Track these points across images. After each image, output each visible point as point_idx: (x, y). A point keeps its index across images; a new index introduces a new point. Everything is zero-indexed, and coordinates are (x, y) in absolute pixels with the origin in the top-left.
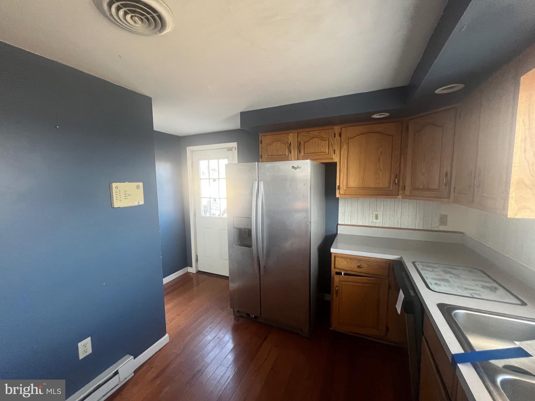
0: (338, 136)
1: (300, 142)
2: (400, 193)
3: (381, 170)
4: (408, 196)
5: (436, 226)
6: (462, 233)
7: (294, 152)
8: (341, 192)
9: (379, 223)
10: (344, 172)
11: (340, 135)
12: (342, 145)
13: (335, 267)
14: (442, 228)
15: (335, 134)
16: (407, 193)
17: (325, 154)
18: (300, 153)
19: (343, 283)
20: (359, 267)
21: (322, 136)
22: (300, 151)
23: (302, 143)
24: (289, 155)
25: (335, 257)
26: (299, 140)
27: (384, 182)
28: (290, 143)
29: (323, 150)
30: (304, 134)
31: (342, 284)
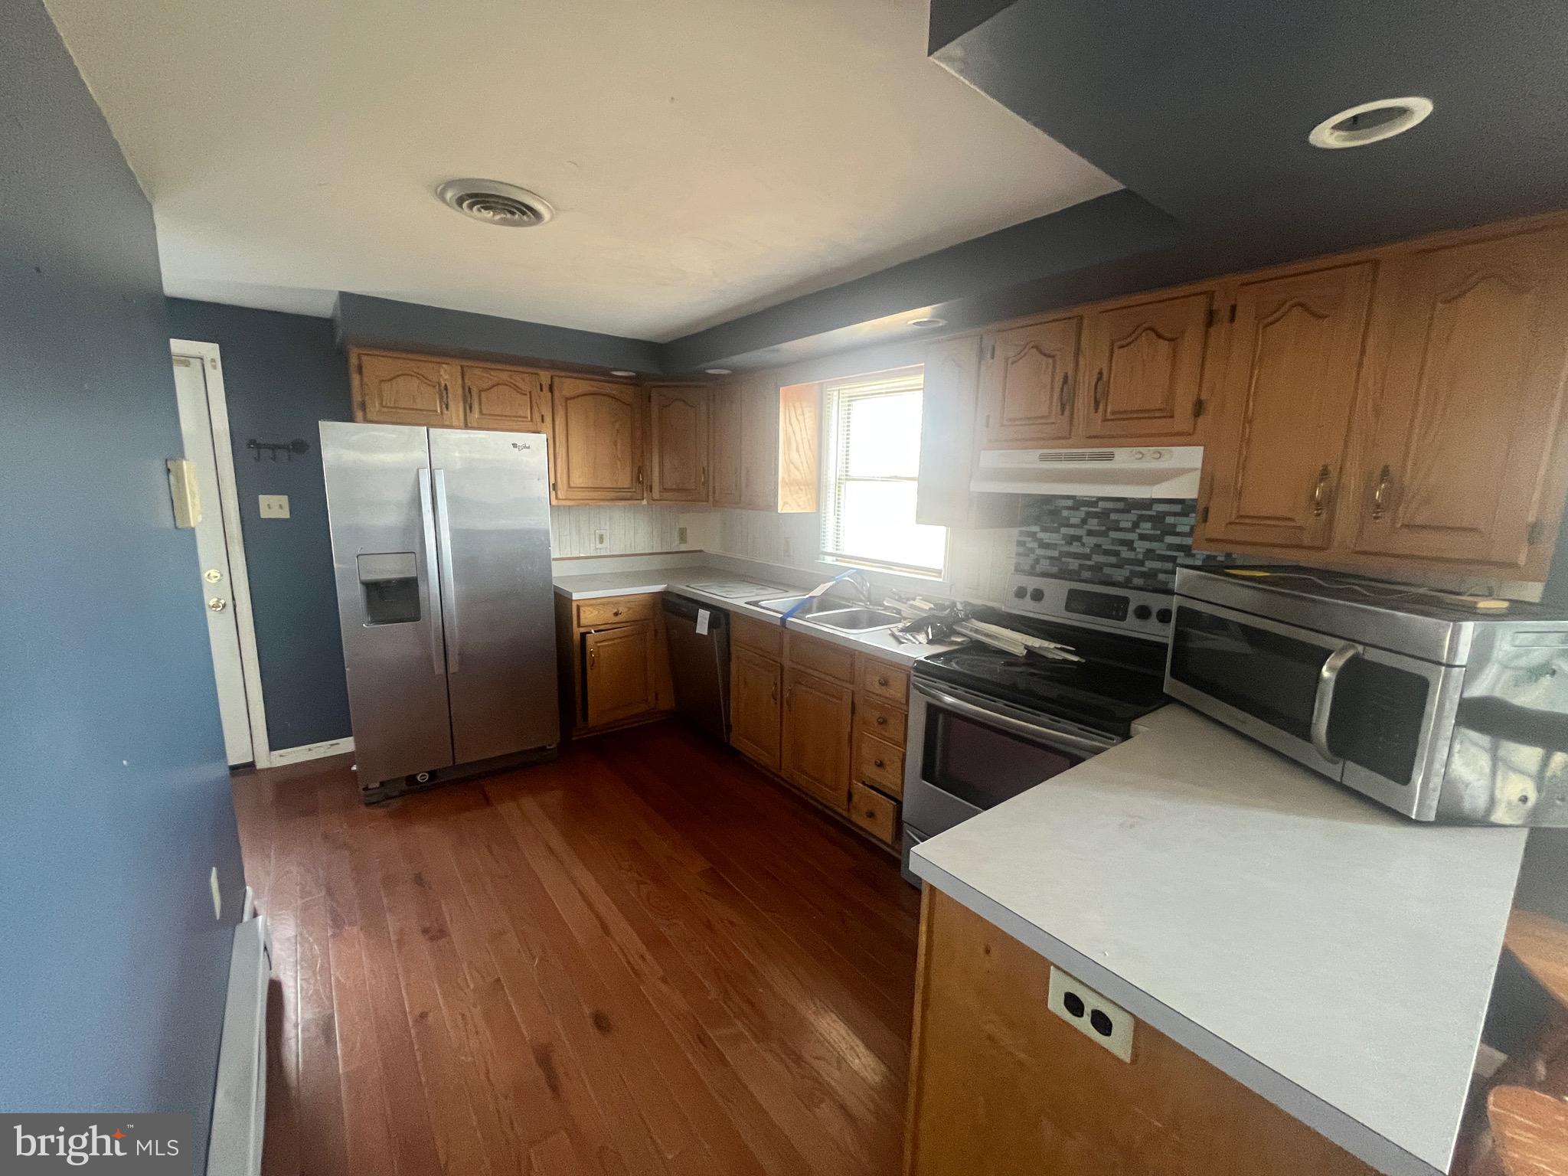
0: (548, 389)
1: (469, 389)
2: (645, 495)
3: (619, 459)
4: (657, 500)
5: (676, 545)
6: (701, 551)
7: (457, 410)
8: (560, 496)
9: (605, 549)
10: (562, 457)
11: (551, 389)
12: (555, 408)
13: (579, 626)
14: (683, 548)
15: (541, 385)
16: (656, 494)
17: (523, 421)
18: (471, 411)
19: (599, 645)
20: (616, 614)
21: (517, 384)
22: (469, 407)
23: (475, 391)
24: (445, 412)
25: (578, 608)
26: (468, 383)
27: (625, 479)
28: (446, 385)
29: (521, 413)
30: (478, 372)
31: (599, 647)
